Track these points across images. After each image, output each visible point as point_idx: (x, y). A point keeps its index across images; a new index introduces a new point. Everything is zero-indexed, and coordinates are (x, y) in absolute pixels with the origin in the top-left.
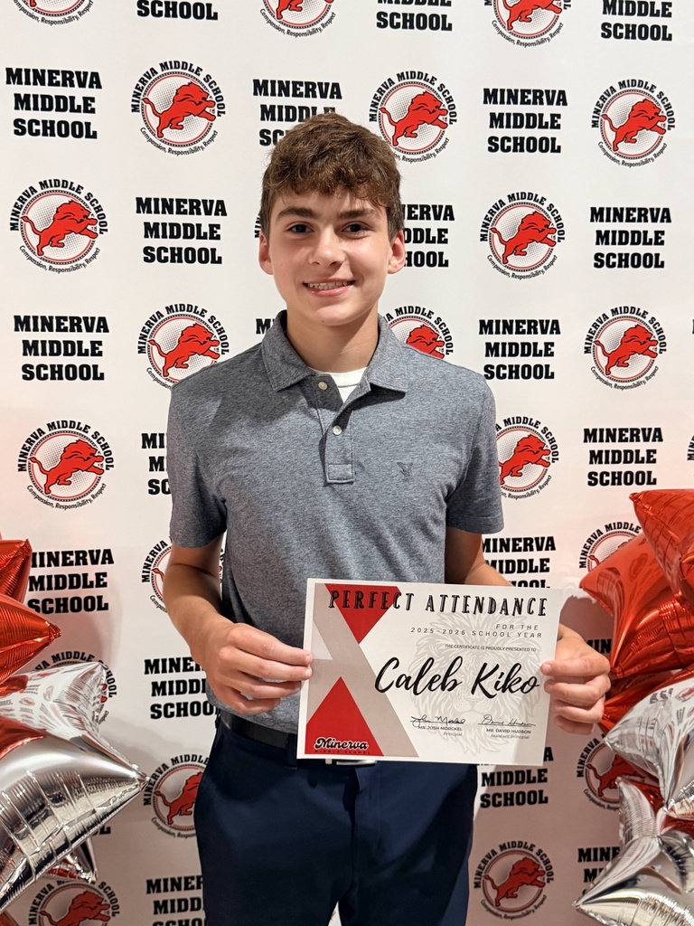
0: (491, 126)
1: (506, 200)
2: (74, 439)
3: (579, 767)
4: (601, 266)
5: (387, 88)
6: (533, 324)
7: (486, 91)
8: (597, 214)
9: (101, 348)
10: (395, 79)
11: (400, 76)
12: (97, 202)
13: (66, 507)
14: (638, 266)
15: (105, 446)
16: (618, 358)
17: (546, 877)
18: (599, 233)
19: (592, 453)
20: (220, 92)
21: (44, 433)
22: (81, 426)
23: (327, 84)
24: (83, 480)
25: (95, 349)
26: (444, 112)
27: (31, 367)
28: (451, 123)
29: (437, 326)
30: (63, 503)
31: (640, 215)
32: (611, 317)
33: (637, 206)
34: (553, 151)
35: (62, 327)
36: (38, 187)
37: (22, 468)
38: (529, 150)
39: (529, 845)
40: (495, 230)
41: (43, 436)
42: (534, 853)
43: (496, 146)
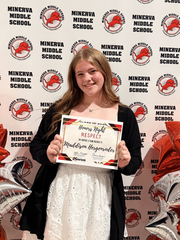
0: (134, 25)
1: (137, 45)
2: (23, 103)
3: (149, 191)
4: (162, 63)
5: (107, 14)
6: (143, 78)
7: (133, 15)
8: (161, 49)
9: (30, 80)
10: (109, 12)
11: (111, 11)
12: (30, 42)
13: (21, 120)
14: (172, 63)
15: (31, 105)
16: (165, 87)
17: (139, 218)
18: (162, 54)
19: (157, 112)
20: (63, 14)
21: (16, 101)
22: (25, 100)
23: (91, 13)
24: (25, 114)
25: (29, 80)
26: (122, 21)
27: (13, 84)
28: (124, 24)
29: (118, 78)
30: (20, 119)
31: (173, 50)
32: (164, 77)
33: (172, 48)
34: (150, 32)
35: (21, 74)
36: (15, 38)
37: (10, 110)
38: (144, 31)
39: (135, 210)
40: (134, 53)
41: (16, 102)
42: (136, 212)
43: (135, 30)
